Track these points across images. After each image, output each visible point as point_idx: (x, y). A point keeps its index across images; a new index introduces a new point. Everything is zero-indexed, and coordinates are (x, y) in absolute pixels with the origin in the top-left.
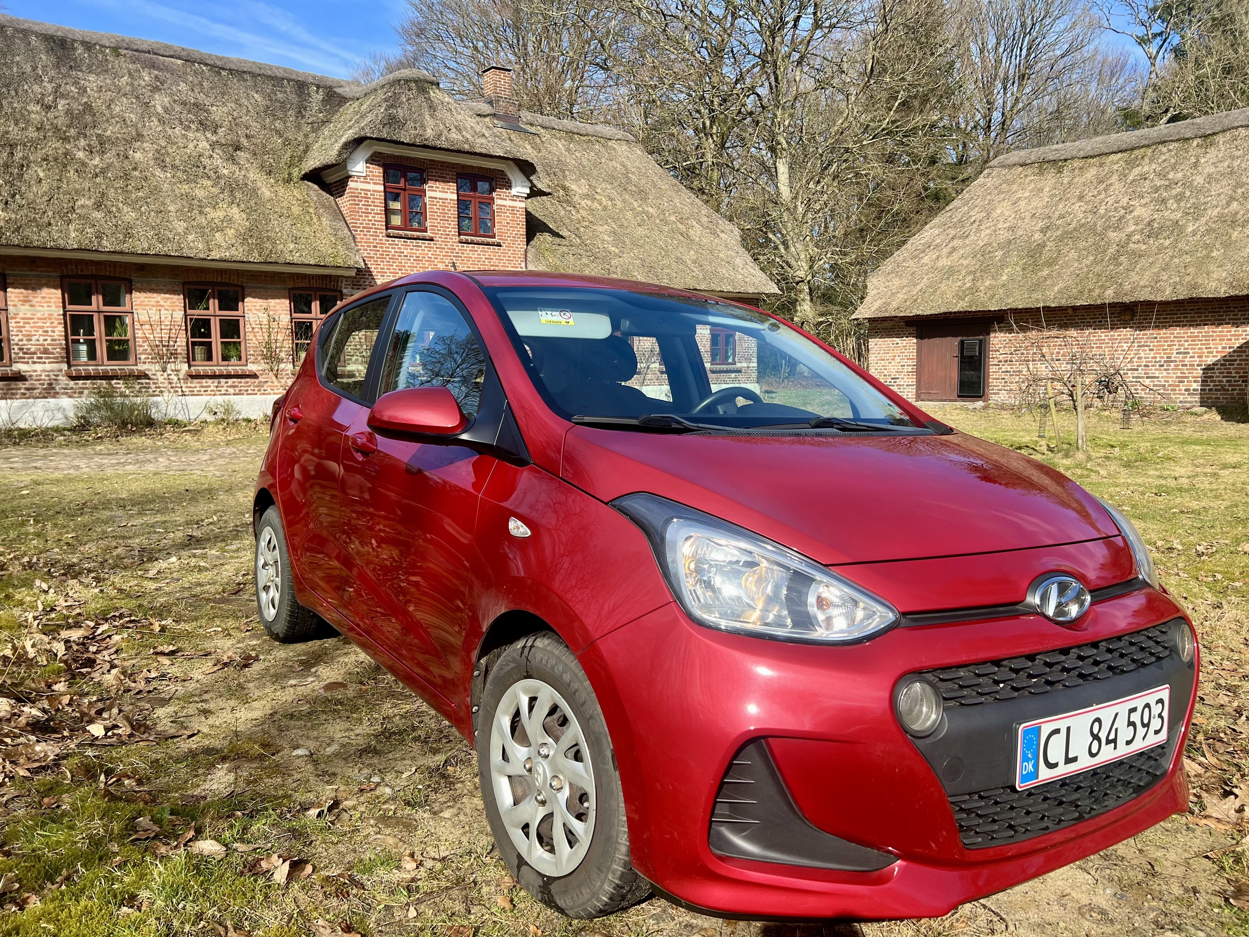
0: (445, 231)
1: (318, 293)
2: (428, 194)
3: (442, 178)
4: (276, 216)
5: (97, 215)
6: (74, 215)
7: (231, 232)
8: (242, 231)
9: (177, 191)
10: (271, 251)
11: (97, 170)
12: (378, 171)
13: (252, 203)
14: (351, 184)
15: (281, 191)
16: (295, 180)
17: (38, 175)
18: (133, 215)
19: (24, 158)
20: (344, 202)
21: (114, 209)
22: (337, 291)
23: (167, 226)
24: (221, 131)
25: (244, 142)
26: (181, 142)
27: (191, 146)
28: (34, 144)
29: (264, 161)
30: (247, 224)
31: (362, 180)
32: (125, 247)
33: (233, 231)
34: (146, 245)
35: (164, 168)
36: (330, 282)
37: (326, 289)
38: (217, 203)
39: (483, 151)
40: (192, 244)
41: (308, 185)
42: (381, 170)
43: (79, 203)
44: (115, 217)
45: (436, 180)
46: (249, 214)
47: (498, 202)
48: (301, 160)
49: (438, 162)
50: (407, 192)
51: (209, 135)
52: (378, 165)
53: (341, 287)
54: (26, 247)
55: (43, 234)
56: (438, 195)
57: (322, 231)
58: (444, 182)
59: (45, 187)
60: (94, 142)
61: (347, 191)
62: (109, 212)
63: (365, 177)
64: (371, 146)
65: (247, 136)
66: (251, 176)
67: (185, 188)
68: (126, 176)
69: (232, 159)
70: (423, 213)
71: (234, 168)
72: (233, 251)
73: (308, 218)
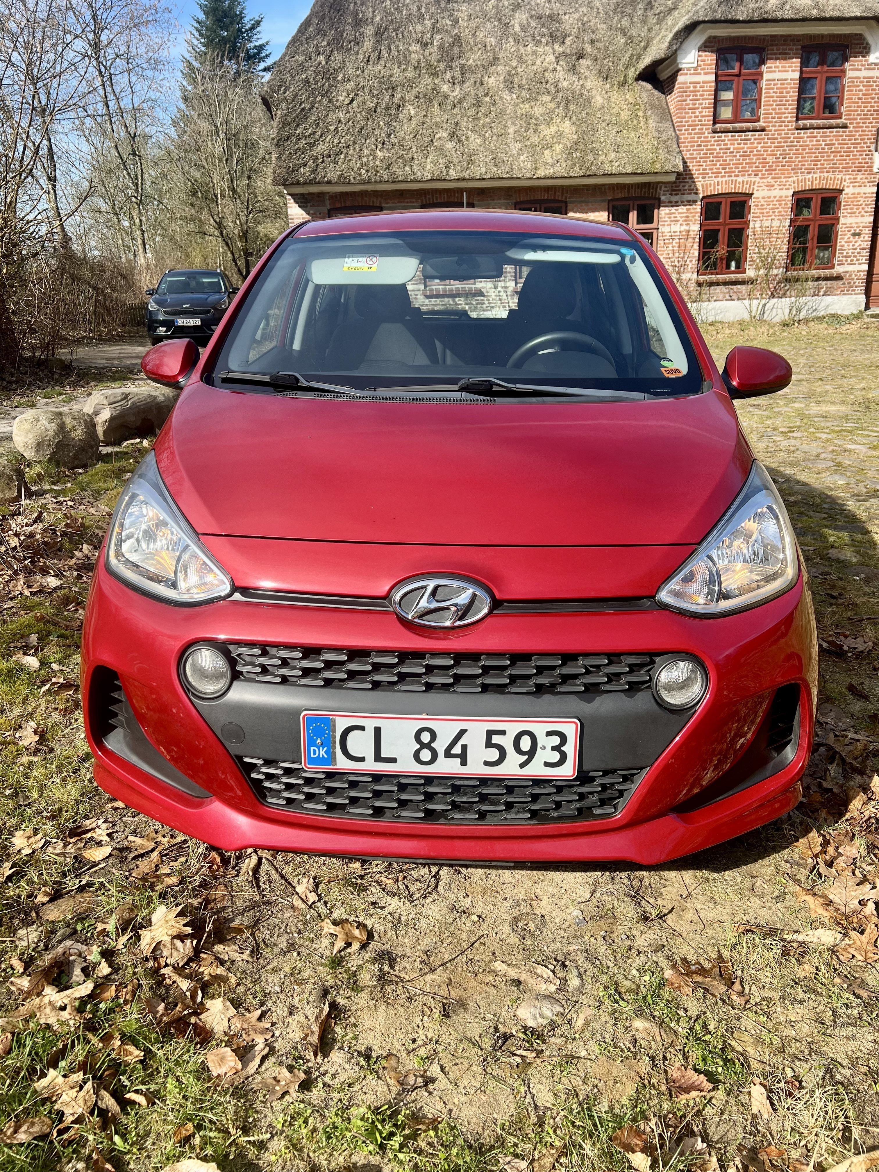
0: (780, 118)
1: (636, 203)
2: (766, 76)
3: (784, 56)
4: (604, 124)
5: (450, 145)
6: (432, 148)
7: (558, 148)
8: (569, 145)
9: (519, 112)
10: (592, 162)
11: (456, 102)
12: (710, 58)
13: (584, 114)
14: (680, 78)
15: (615, 96)
16: (630, 82)
17: (410, 113)
18: (478, 141)
19: (402, 98)
20: (673, 99)
21: (464, 138)
22: (655, 198)
23: (504, 149)
24: (568, 41)
25: (588, 48)
26: (530, 59)
27: (538, 62)
28: (411, 83)
29: (603, 66)
30: (575, 137)
31: (692, 71)
32: (467, 174)
33: (561, 146)
34: (483, 170)
35: (511, 90)
36: (649, 190)
37: (644, 198)
38: (552, 119)
39: (835, 14)
40: (522, 165)
41: (642, 86)
42: (714, 56)
43: (437, 136)
44: (463, 145)
45: (777, 59)
46: (579, 126)
47: (850, 74)
48: (638, 59)
49: (781, 36)
50: (742, 78)
51: (556, 46)
52: (712, 52)
53: (659, 194)
54: (393, 182)
55: (407, 168)
56: (777, 76)
57: (647, 135)
58: (785, 59)
59: (414, 123)
60: (457, 74)
61: (676, 86)
62: (459, 141)
63: (696, 69)
64: (704, 30)
65: (592, 42)
66: (589, 84)
67: (526, 107)
68: (478, 103)
69: (573, 69)
70: (757, 101)
71: (575, 78)
72: (557, 168)
73: (635, 122)
